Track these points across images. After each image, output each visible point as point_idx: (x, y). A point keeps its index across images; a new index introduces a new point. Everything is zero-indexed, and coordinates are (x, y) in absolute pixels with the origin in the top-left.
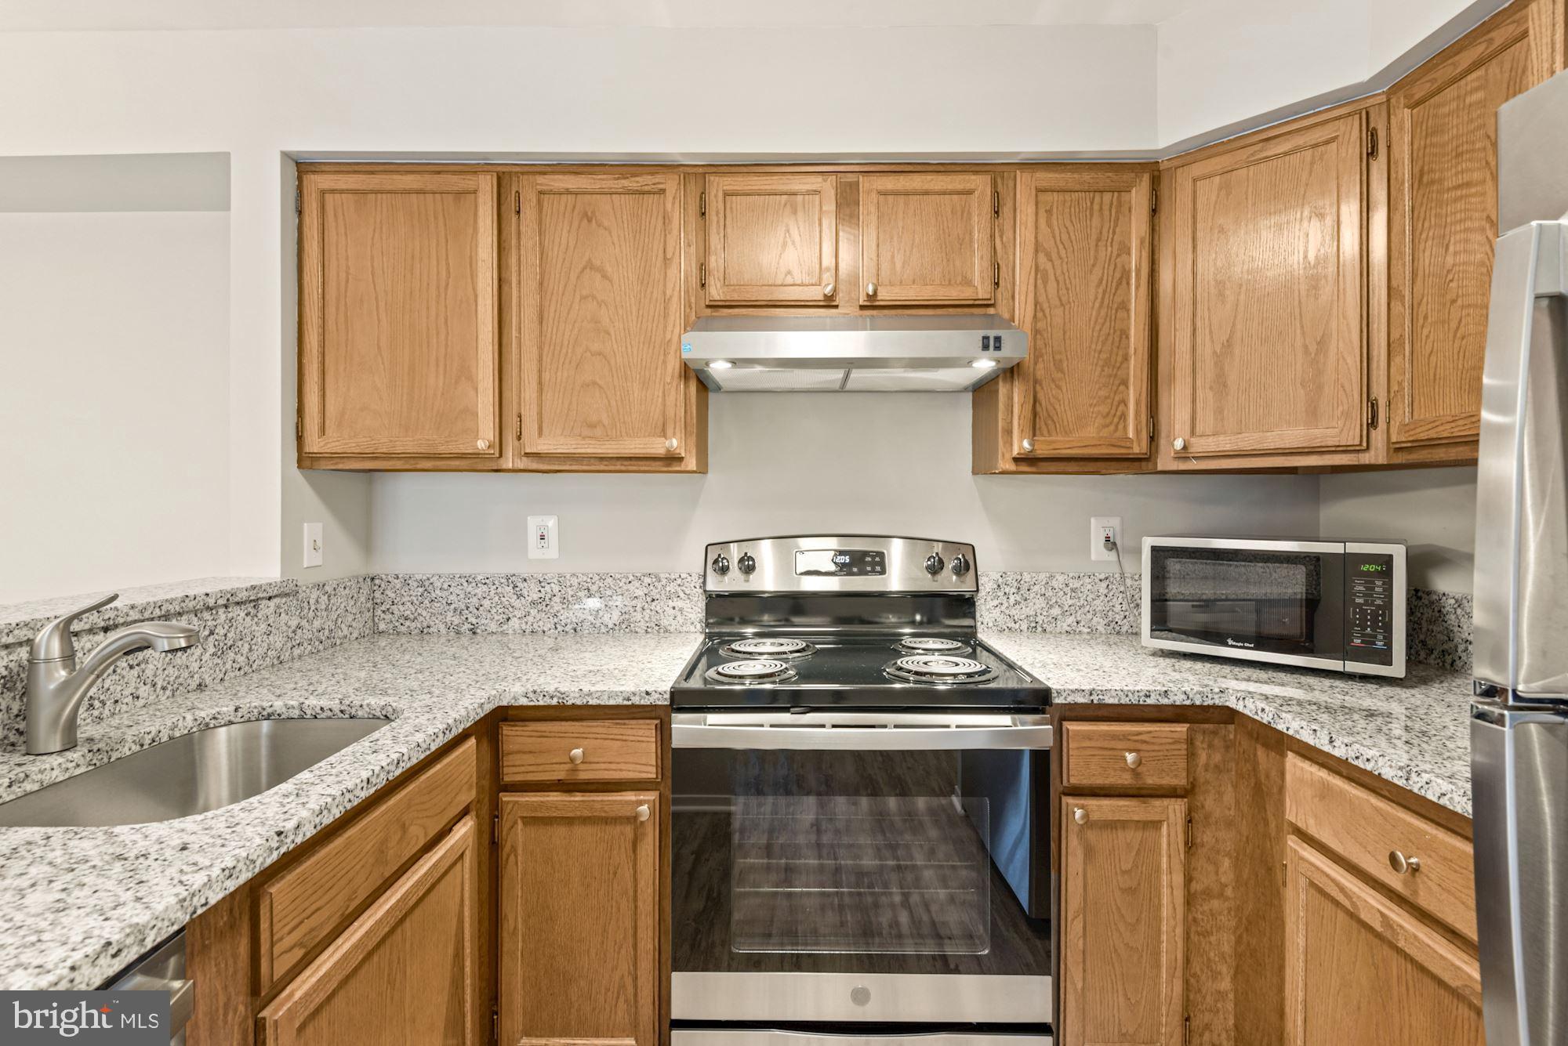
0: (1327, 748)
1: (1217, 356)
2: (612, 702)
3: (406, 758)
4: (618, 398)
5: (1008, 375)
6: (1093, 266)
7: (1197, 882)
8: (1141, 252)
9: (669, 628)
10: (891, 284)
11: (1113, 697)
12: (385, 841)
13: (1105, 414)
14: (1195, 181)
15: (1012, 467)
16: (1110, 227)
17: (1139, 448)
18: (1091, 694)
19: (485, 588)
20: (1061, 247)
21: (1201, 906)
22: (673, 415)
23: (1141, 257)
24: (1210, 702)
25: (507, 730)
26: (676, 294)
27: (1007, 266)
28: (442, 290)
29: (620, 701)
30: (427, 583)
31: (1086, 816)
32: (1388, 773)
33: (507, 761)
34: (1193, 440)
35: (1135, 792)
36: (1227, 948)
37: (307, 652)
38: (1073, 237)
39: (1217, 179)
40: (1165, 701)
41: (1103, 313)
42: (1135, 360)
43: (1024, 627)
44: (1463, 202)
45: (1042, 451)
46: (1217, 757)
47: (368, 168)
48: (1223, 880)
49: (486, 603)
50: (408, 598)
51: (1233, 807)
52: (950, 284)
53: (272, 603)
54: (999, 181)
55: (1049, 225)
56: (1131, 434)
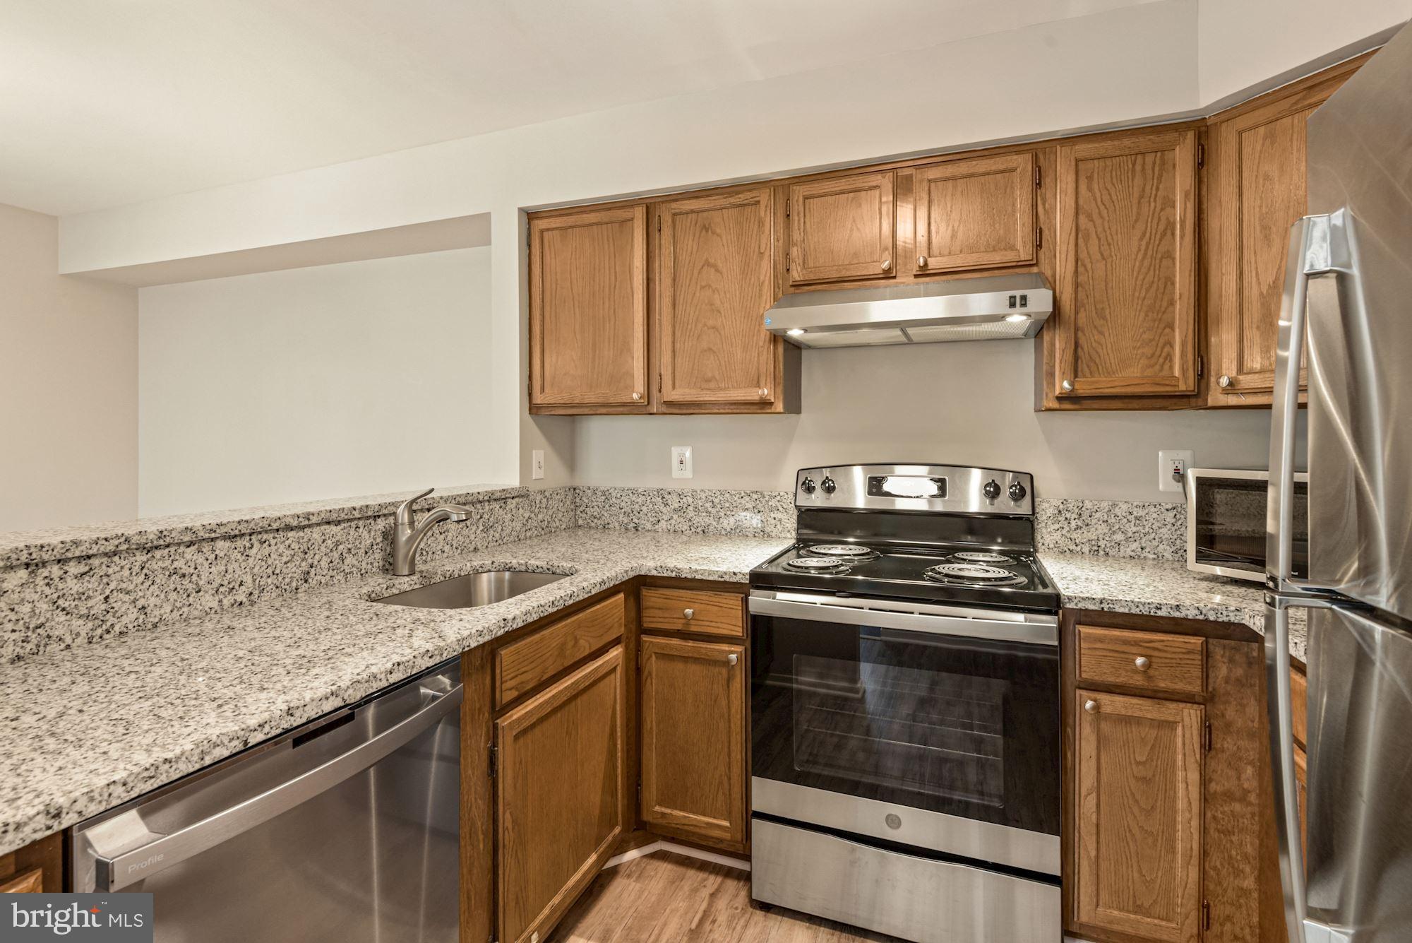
1: (1264, 297)
2: (711, 578)
3: (576, 594)
4: (726, 359)
5: (1051, 324)
6: (1136, 221)
7: (1217, 784)
8: (1185, 204)
9: (771, 534)
10: (941, 255)
11: (1123, 607)
12: (564, 644)
13: (1149, 356)
14: (1240, 133)
15: (1056, 405)
16: (1153, 185)
17: (1186, 384)
18: (1101, 603)
19: (643, 498)
20: (1102, 208)
21: (1222, 806)
22: (765, 370)
23: (1185, 209)
24: (1226, 619)
25: (645, 592)
26: (767, 278)
27: (1049, 229)
28: (612, 290)
29: (715, 578)
30: (607, 493)
31: (1097, 708)
33: (646, 613)
34: (1241, 377)
35: (1150, 693)
36: (1249, 849)
37: (534, 535)
38: (1114, 198)
39: (1262, 130)
40: (1177, 614)
41: (1146, 263)
42: (1180, 305)
43: (1086, 549)
45: (1083, 388)
46: (1239, 672)
47: (568, 211)
48: (1246, 786)
49: (644, 509)
50: (596, 503)
51: (1257, 720)
52: (994, 250)
53: (514, 501)
54: (1041, 156)
55: (1090, 189)
56: (1177, 373)
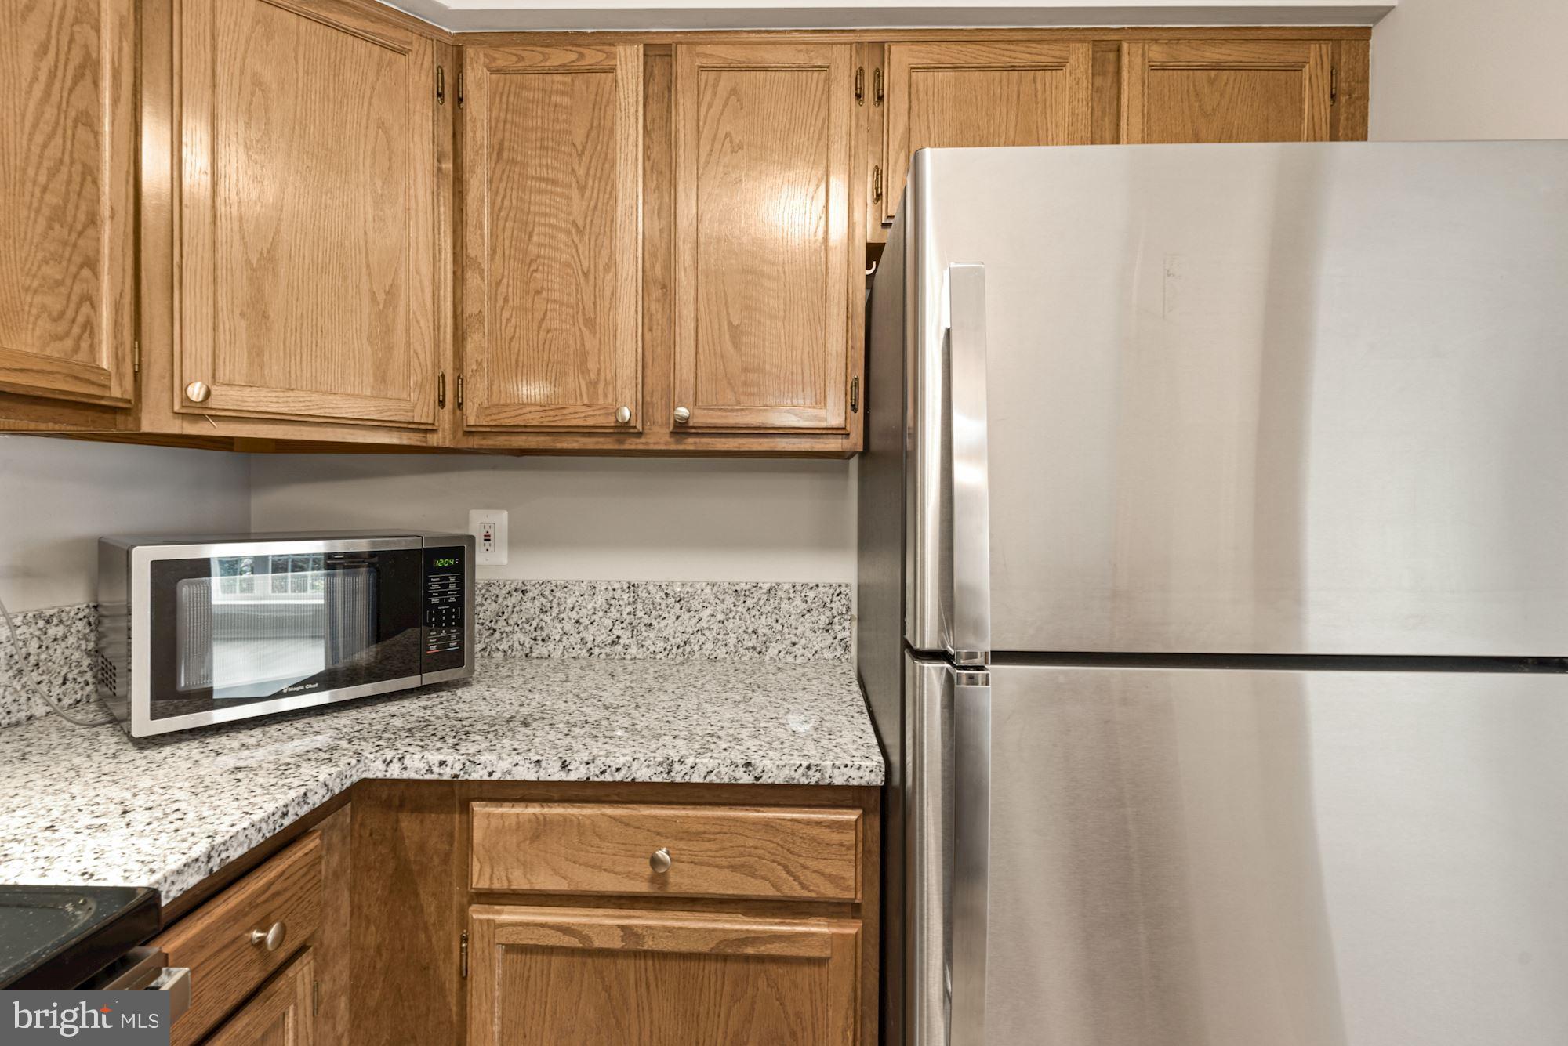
0: (563, 776)
13: (54, 314)
17: (120, 390)
18: (209, 860)
32: (643, 774)
34: (217, 391)
40: (304, 810)
41: (49, 113)
44: (548, 197)
46: (336, 860)
56: (105, 361)
